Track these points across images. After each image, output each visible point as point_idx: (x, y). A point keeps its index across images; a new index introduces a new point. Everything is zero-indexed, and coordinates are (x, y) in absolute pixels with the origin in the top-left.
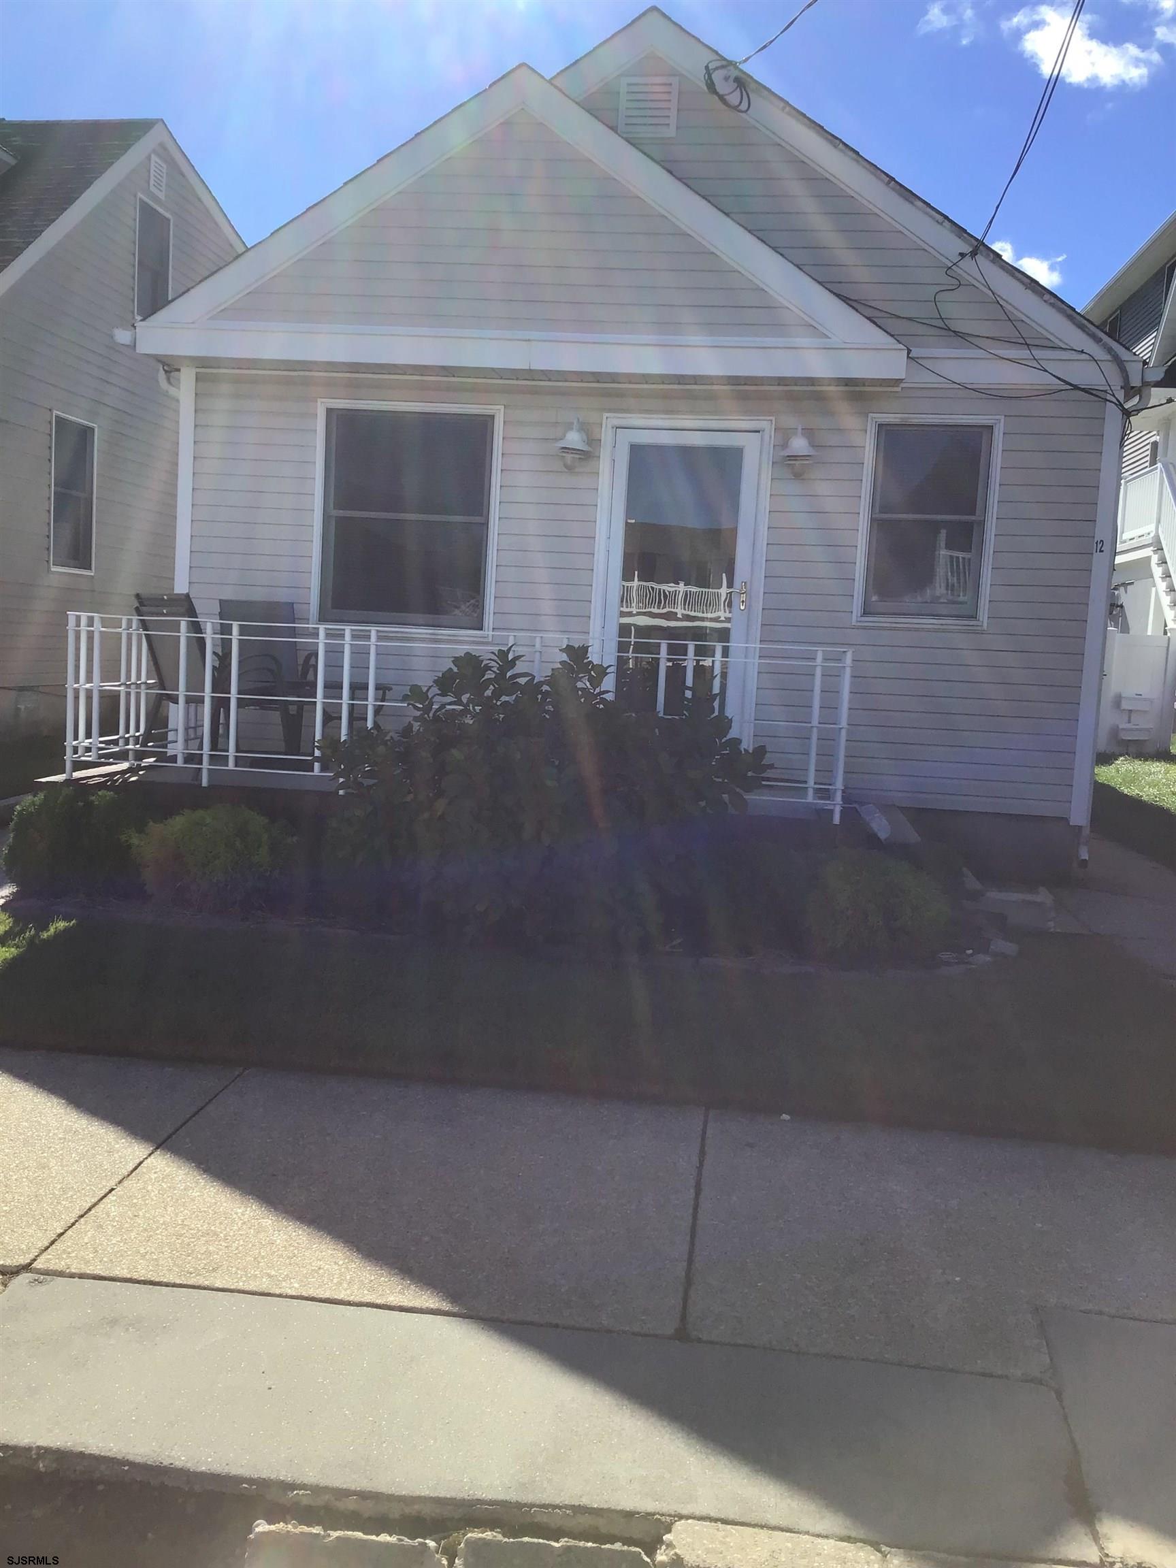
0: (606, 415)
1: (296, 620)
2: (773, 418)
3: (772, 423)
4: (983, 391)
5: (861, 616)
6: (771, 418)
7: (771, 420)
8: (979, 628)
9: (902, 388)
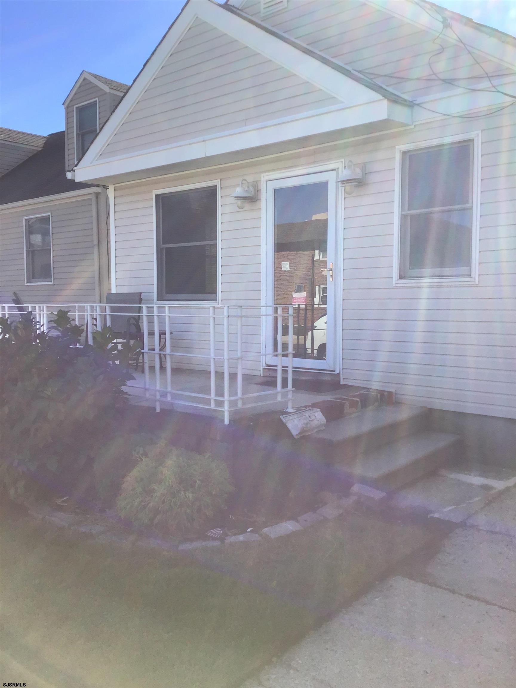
0: (262, 175)
1: (142, 302)
2: (343, 160)
3: (343, 163)
4: (466, 116)
5: (398, 280)
6: (341, 160)
7: (342, 162)
8: (472, 283)
9: (415, 126)
